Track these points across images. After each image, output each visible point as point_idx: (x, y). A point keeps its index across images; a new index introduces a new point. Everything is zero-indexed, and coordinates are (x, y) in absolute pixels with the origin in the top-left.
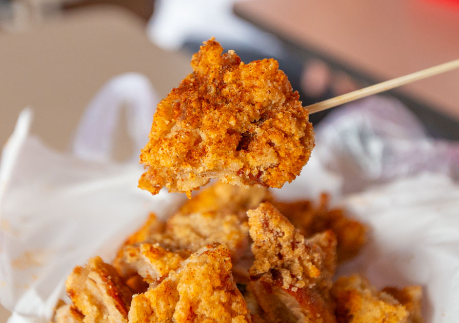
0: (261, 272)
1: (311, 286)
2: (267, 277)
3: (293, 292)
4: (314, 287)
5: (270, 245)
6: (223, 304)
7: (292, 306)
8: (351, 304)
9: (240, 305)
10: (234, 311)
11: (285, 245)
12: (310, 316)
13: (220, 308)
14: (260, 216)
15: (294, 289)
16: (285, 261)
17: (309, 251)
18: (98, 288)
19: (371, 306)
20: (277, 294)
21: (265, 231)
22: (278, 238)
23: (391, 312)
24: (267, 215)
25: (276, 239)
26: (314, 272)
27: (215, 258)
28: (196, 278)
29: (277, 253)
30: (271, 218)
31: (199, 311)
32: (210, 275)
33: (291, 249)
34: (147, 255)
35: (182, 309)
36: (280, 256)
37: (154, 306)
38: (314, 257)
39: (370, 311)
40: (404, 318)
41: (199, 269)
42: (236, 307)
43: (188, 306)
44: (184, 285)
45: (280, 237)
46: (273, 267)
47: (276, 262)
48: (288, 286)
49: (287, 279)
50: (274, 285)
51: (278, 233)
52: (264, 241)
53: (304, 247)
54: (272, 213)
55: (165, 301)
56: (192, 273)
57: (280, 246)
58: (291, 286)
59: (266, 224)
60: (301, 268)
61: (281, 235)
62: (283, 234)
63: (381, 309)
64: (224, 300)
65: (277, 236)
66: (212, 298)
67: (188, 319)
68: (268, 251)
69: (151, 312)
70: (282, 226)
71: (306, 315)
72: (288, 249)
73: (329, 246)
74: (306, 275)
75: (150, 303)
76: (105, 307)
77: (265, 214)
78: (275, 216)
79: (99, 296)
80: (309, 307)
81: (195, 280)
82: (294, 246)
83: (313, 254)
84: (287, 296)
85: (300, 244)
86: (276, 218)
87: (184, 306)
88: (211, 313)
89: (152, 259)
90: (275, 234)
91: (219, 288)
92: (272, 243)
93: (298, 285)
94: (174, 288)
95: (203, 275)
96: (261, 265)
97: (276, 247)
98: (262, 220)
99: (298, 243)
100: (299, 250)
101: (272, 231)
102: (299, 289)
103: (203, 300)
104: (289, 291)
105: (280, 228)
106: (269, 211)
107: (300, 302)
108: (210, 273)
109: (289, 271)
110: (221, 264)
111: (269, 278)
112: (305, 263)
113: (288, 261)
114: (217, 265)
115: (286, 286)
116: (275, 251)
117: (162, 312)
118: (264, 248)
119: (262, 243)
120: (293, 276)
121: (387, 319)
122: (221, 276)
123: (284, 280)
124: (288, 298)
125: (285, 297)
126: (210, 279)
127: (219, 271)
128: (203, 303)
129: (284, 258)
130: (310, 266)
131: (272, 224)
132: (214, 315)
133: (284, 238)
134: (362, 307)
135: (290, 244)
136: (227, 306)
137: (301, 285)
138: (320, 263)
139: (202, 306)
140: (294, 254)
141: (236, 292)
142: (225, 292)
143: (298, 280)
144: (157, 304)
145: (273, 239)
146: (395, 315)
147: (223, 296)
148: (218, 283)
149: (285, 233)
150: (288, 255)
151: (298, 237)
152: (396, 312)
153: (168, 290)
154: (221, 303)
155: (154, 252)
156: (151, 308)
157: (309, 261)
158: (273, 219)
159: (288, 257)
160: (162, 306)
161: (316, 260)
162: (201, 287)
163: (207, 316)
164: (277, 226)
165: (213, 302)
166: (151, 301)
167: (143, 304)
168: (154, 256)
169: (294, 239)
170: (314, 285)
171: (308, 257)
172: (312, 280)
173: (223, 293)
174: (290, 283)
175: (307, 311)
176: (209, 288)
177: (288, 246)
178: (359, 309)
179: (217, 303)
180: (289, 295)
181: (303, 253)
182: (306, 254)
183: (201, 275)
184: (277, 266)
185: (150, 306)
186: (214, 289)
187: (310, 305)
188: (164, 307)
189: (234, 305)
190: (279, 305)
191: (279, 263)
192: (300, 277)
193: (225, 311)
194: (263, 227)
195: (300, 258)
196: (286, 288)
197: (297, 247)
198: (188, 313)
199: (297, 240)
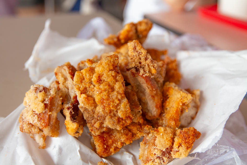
0: (131, 67)
1: (152, 77)
2: (133, 70)
3: (144, 77)
4: (153, 77)
5: (136, 58)
6: (113, 76)
7: (142, 83)
8: (169, 92)
9: (120, 77)
10: (118, 80)
11: (143, 58)
12: (151, 89)
13: (111, 77)
14: (133, 44)
15: (144, 76)
16: (142, 65)
17: (152, 62)
18: (66, 72)
19: (176, 93)
20: (137, 77)
21: (134, 51)
22: (140, 55)
23: (185, 96)
24: (136, 44)
25: (139, 55)
26: (153, 71)
27: (112, 58)
28: (102, 64)
29: (139, 62)
30: (137, 46)
31: (103, 78)
32: (108, 64)
33: (145, 60)
34: (87, 62)
35: (95, 76)
36: (140, 63)
37: (84, 76)
38: (154, 65)
39: (176, 95)
40: (190, 99)
41: (104, 61)
42: (118, 78)
43: (98, 75)
44: (98, 68)
45: (141, 55)
46: (136, 66)
47: (138, 65)
48: (142, 74)
49: (142, 71)
50: (136, 74)
51: (140, 53)
52: (134, 56)
53: (150, 60)
54: (138, 44)
55: (89, 74)
56: (101, 63)
57: (140, 59)
58: (143, 75)
59: (135, 48)
60: (148, 68)
61: (141, 54)
62: (142, 53)
63: (181, 94)
64: (113, 75)
65: (139, 54)
66: (108, 73)
67: (98, 82)
68: (135, 60)
69: (83, 79)
70: (142, 50)
71: (148, 88)
72: (143, 60)
73: (163, 66)
74: (150, 71)
75: (83, 74)
76: (68, 79)
77: (135, 44)
78: (139, 45)
79: (66, 75)
80: (150, 85)
81: (102, 65)
82: (146, 59)
83: (154, 63)
84: (141, 79)
85: (149, 59)
86: (139, 46)
87: (96, 75)
88: (107, 79)
89: (89, 64)
90: (139, 53)
91: (112, 70)
92: (137, 57)
93: (146, 75)
94: (94, 70)
95: (106, 63)
96: (131, 64)
97: (139, 59)
98: (133, 46)
99: (148, 58)
100: (148, 61)
101: (137, 52)
102: (146, 76)
103: (105, 74)
104: (142, 76)
105: (141, 50)
106: (137, 43)
107: (146, 82)
108: (109, 63)
109: (143, 69)
110: (114, 60)
111: (134, 70)
112: (150, 67)
113: (143, 65)
114: (112, 60)
115: (141, 74)
116: (138, 60)
117: (87, 78)
118: (134, 59)
119: (133, 57)
120: (144, 71)
121: (183, 99)
122: (113, 65)
123: (140, 72)
124: (142, 80)
125: (140, 79)
126: (109, 66)
127: (113, 63)
128: (105, 75)
129: (142, 64)
130: (152, 68)
131: (138, 48)
132: (109, 80)
133: (142, 55)
134: (173, 93)
135: (144, 58)
136: (115, 77)
137: (147, 74)
138: (157, 68)
139: (104, 76)
140: (146, 62)
141: (119, 73)
142: (114, 72)
143: (146, 73)
144: (86, 75)
145: (137, 55)
146: (186, 97)
147: (113, 73)
148: (112, 68)
149: (143, 53)
150: (143, 62)
151: (148, 56)
152: (187, 96)
153: (91, 70)
154: (112, 75)
155: (90, 61)
156: (83, 77)
157: (152, 66)
158: (138, 46)
159: (143, 63)
160: (88, 76)
161: (155, 67)
162: (104, 69)
163: (106, 80)
164: (140, 50)
165: (109, 75)
166: (83, 73)
167: (80, 74)
168: (90, 62)
169: (147, 57)
170: (153, 76)
171: (152, 65)
172: (152, 75)
173: (113, 72)
174: (143, 73)
175: (149, 86)
176: (108, 69)
177: (144, 59)
178: (172, 94)
179: (110, 75)
180: (142, 78)
181: (150, 63)
182: (151, 63)
183: (105, 63)
184: (138, 66)
185: (83, 76)
186: (110, 70)
187: (150, 84)
188: (89, 76)
189: (118, 77)
190: (138, 84)
191: (139, 65)
192: (147, 72)
193: (113, 79)
194: (133, 49)
195: (148, 65)
196: (141, 75)
197: (147, 60)
198: (98, 78)
199: (148, 57)
